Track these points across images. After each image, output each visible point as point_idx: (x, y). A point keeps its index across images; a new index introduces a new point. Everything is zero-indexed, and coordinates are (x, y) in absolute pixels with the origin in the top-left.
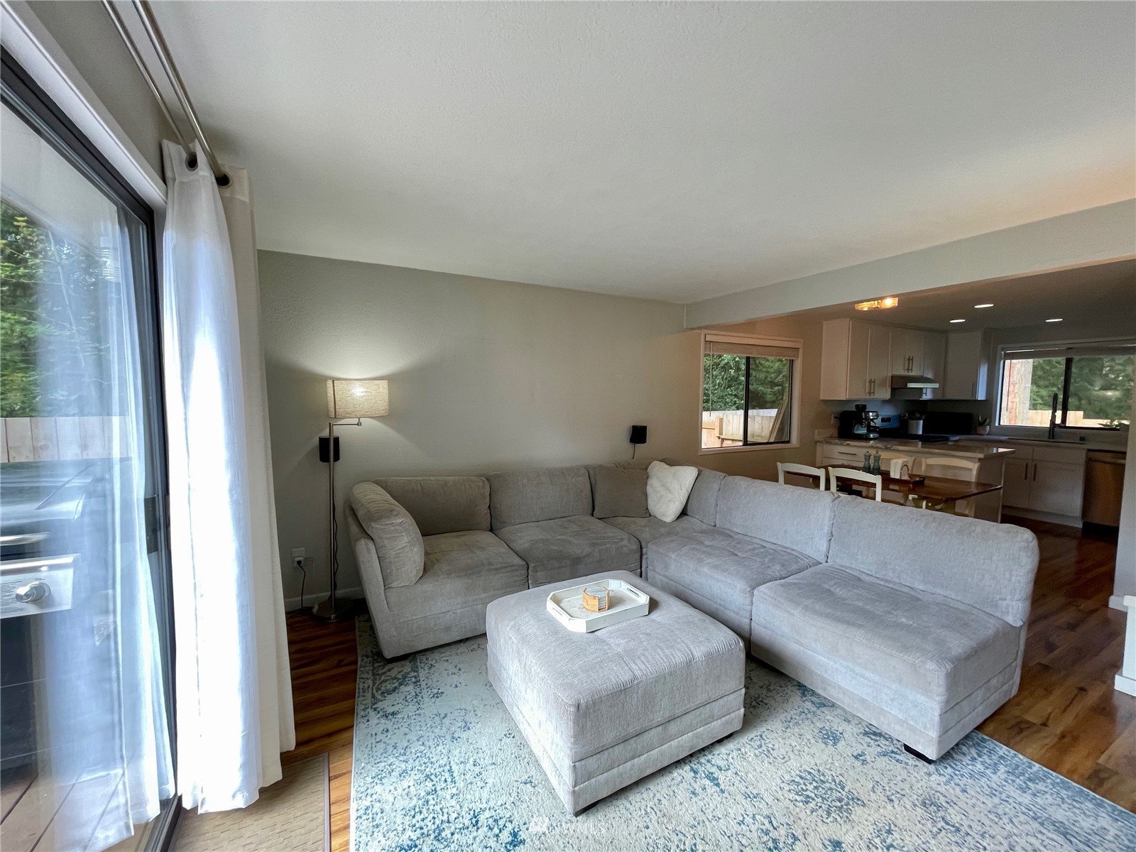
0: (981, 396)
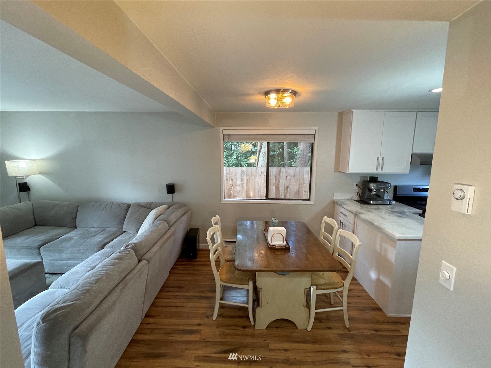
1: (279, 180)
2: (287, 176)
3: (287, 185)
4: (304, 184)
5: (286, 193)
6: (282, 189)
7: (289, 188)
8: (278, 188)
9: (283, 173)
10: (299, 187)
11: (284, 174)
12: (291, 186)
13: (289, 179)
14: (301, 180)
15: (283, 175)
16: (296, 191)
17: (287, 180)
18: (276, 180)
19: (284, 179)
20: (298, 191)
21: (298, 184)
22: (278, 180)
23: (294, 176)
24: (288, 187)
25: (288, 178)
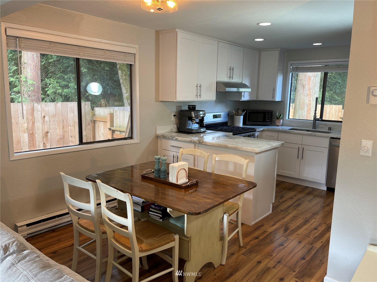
0: (278, 98)
1: (33, 123)
2: (44, 117)
3: (46, 131)
4: (69, 127)
5: (46, 143)
6: (39, 136)
7: (49, 134)
8: (32, 136)
9: (38, 111)
10: (64, 132)
11: (39, 113)
12: (51, 131)
13: (48, 121)
14: (65, 121)
15: (38, 115)
16: (59, 137)
17: (45, 122)
18: (28, 123)
19: (41, 122)
20: (62, 137)
21: (61, 127)
22: (31, 123)
23: (54, 116)
24: (47, 132)
25: (46, 118)
